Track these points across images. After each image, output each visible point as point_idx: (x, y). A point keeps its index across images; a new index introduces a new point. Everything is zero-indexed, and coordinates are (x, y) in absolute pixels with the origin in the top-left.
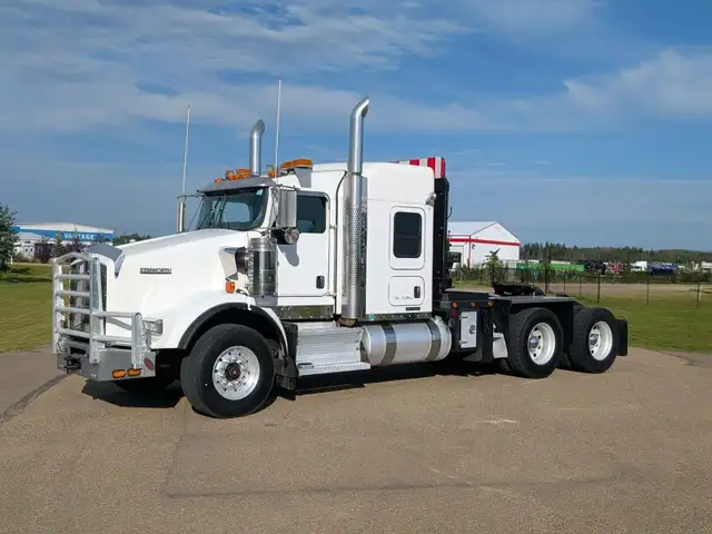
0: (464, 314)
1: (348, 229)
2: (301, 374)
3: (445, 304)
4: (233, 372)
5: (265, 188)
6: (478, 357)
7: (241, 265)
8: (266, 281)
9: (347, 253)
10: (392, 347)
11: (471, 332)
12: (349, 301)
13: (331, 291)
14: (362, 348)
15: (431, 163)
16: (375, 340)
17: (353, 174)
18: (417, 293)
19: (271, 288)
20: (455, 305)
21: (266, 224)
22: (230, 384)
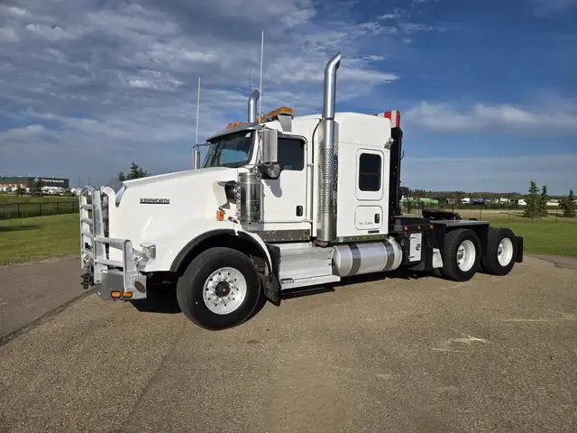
0: (412, 235)
1: (322, 166)
2: (283, 288)
3: (398, 227)
4: (223, 289)
5: (253, 131)
6: (422, 267)
7: (231, 197)
8: (252, 210)
9: (322, 186)
10: (357, 262)
11: (417, 249)
12: (323, 226)
13: (309, 218)
14: (333, 264)
15: (388, 115)
16: (344, 257)
17: (327, 119)
18: (377, 220)
19: (257, 217)
20: (406, 228)
21: (253, 161)
22: (220, 299)
